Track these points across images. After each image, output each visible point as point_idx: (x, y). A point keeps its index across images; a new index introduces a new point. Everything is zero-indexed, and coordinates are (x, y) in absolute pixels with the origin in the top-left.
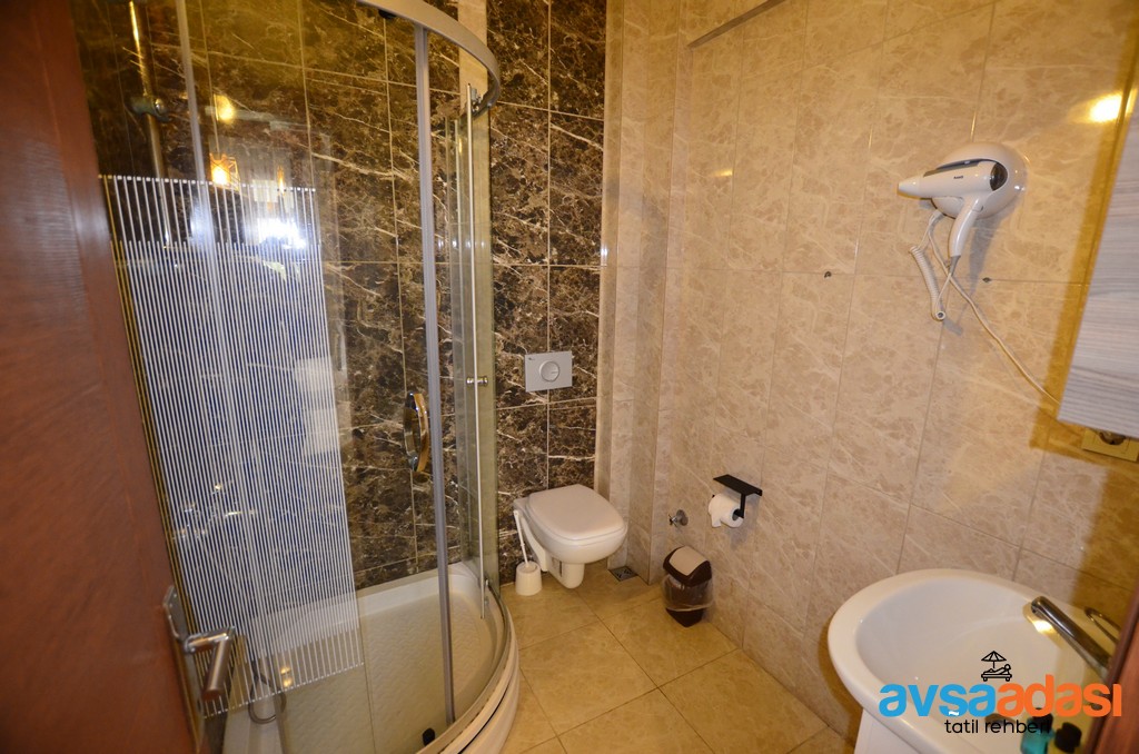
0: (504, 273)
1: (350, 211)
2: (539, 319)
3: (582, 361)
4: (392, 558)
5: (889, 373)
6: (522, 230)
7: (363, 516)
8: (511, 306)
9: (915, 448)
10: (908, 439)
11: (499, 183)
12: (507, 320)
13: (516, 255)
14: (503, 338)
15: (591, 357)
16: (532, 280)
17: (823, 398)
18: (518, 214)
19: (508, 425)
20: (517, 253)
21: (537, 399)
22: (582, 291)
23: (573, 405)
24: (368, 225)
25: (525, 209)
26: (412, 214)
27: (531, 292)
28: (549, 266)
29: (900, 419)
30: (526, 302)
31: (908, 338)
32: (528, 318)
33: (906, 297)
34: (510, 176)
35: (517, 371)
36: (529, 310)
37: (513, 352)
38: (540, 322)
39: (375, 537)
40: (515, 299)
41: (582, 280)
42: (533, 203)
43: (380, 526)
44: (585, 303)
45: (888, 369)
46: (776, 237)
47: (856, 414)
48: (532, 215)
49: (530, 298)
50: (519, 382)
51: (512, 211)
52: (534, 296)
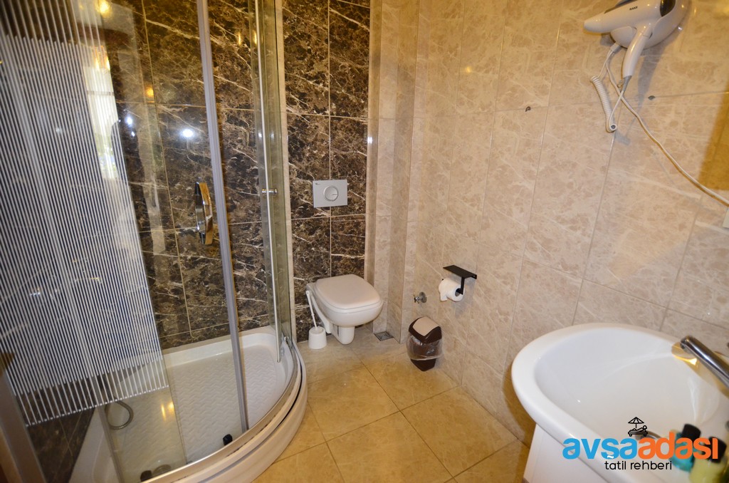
0: (296, 120)
1: (177, 66)
2: (323, 155)
3: (355, 187)
4: (220, 322)
5: (571, 180)
6: (308, 88)
7: (197, 291)
8: (302, 145)
9: (589, 236)
10: (584, 230)
11: (291, 52)
12: (299, 155)
13: (305, 107)
14: (297, 168)
15: (361, 185)
16: (317, 126)
17: (522, 204)
18: (306, 76)
19: (302, 231)
20: (305, 106)
21: (322, 213)
22: (354, 137)
23: (349, 219)
24: (192, 78)
25: (311, 72)
26: (225, 71)
27: (317, 135)
28: (330, 116)
29: (578, 215)
30: (313, 143)
31: (587, 151)
32: (314, 154)
33: (587, 119)
34: (300, 46)
35: (307, 193)
36: (315, 149)
37: (304, 178)
38: (324, 158)
39: (207, 306)
40: (305, 140)
41: (354, 128)
42: (317, 68)
43: (210, 299)
44: (357, 145)
45: (570, 177)
46: (491, 85)
47: (545, 214)
48: (316, 77)
49: (316, 140)
50: (309, 200)
51: (301, 74)
52: (319, 138)
